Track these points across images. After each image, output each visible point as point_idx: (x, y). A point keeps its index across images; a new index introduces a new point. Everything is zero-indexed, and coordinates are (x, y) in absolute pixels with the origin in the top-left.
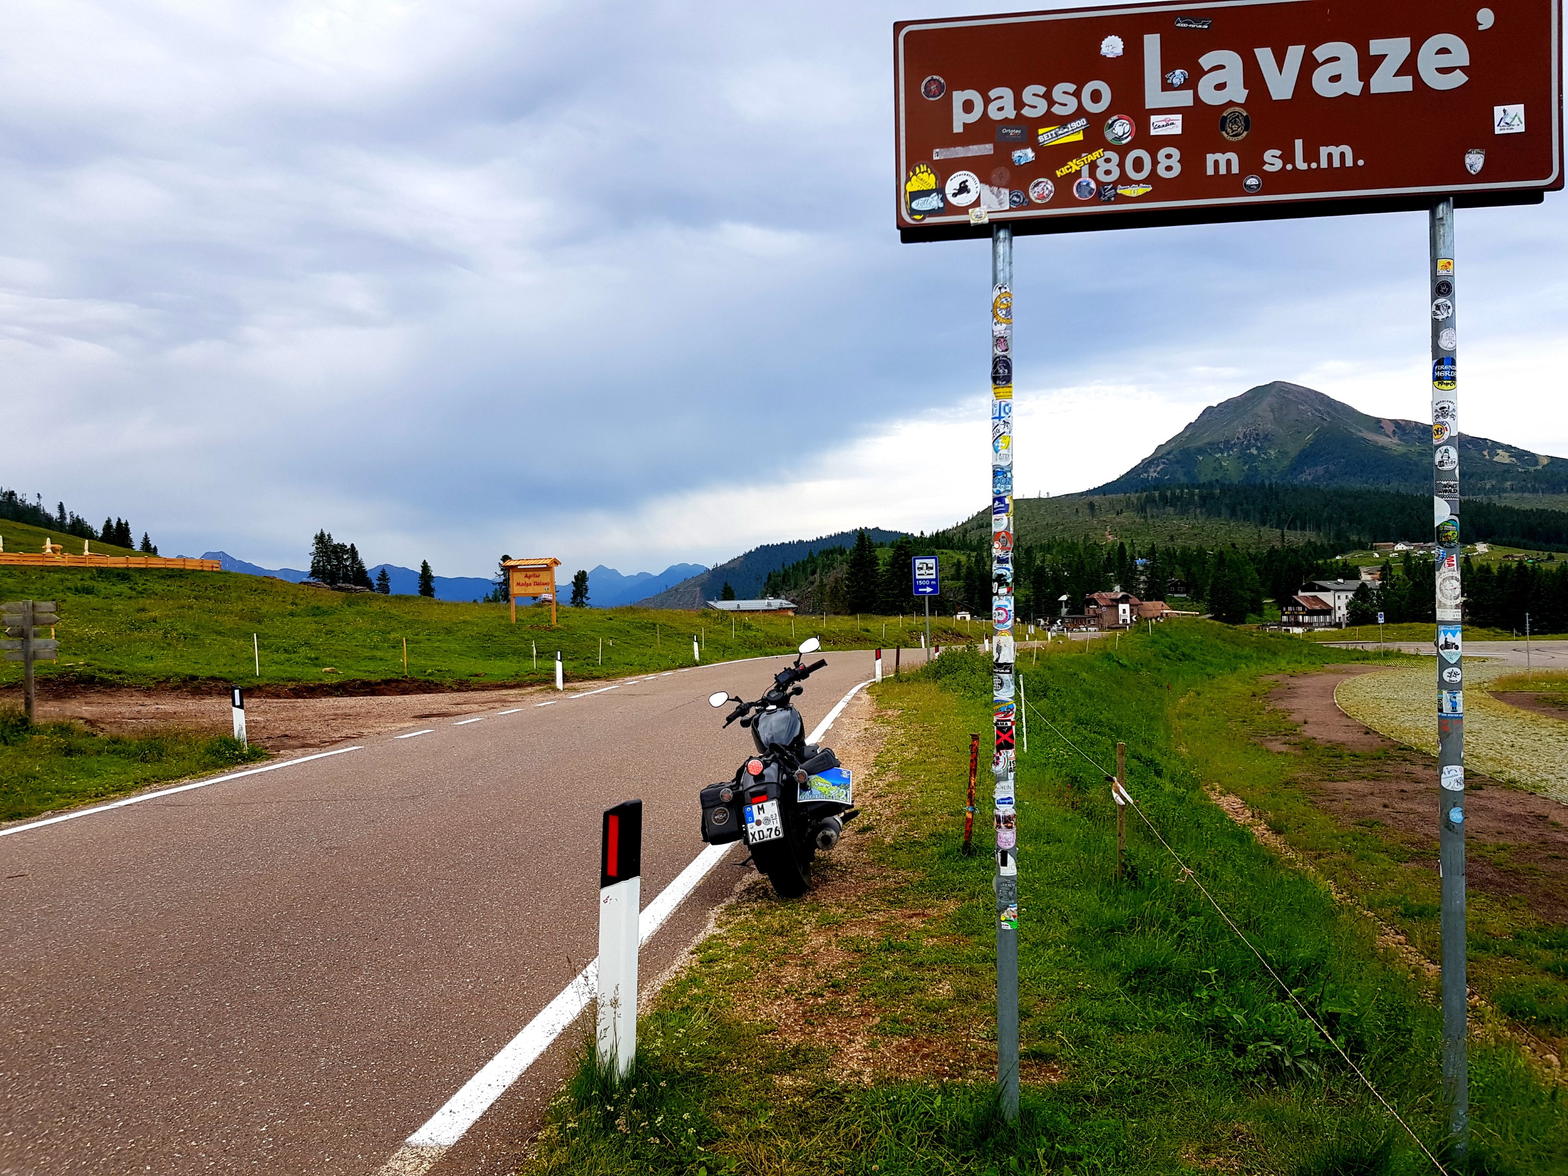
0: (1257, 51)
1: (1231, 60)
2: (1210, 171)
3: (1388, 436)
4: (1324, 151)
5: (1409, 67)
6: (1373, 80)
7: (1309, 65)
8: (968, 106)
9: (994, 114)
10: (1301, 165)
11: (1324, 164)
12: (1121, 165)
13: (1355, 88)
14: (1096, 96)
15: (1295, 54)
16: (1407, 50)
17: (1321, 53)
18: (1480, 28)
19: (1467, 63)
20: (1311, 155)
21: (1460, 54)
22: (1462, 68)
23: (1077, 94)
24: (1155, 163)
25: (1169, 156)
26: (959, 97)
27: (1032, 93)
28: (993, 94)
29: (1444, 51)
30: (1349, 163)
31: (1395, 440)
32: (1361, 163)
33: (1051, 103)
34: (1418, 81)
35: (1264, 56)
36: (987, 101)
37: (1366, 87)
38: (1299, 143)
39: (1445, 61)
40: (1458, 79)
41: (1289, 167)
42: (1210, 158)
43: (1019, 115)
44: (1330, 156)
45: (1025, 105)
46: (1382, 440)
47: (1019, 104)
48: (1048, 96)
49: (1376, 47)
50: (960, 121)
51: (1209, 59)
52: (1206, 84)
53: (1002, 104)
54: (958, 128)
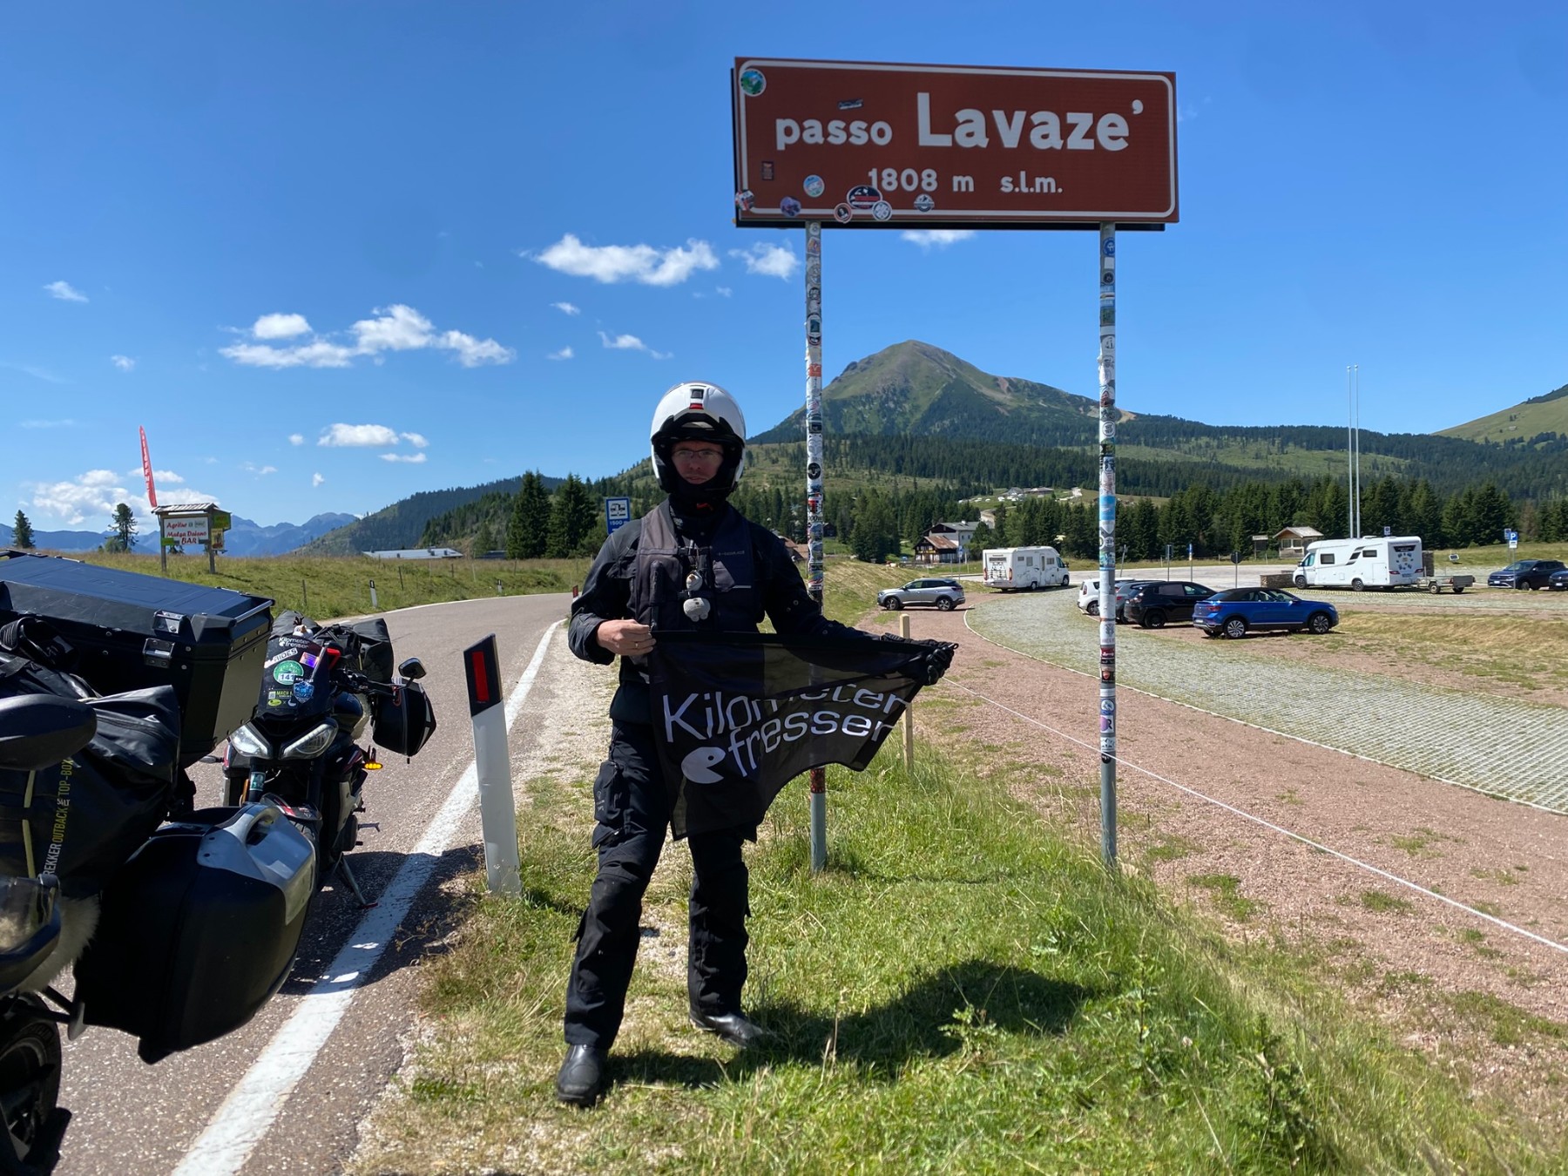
0: (994, 112)
1: (977, 117)
2: (956, 189)
3: (1003, 393)
4: (1038, 181)
5: (1091, 134)
6: (1069, 140)
7: (1028, 126)
8: (788, 132)
9: (808, 140)
10: (1025, 190)
11: (1038, 190)
12: (898, 179)
13: (1058, 145)
14: (881, 133)
15: (1019, 116)
16: (1091, 123)
17: (1037, 117)
18: (1135, 113)
19: (1127, 134)
20: (1030, 183)
21: (1123, 129)
22: (1125, 138)
23: (868, 130)
24: (920, 180)
25: (929, 176)
26: (781, 124)
27: (835, 126)
28: (807, 124)
29: (1112, 125)
30: (1053, 190)
31: (1009, 397)
32: (1060, 190)
33: (849, 135)
34: (1097, 143)
35: (999, 116)
36: (802, 129)
37: (1065, 145)
38: (1023, 174)
39: (1114, 132)
40: (1121, 145)
41: (1017, 190)
42: (956, 179)
43: (826, 142)
44: (1042, 184)
45: (830, 134)
46: (998, 397)
47: (826, 134)
48: (846, 129)
49: (1072, 117)
50: (782, 142)
51: (961, 115)
52: (960, 132)
53: (813, 132)
54: (781, 147)
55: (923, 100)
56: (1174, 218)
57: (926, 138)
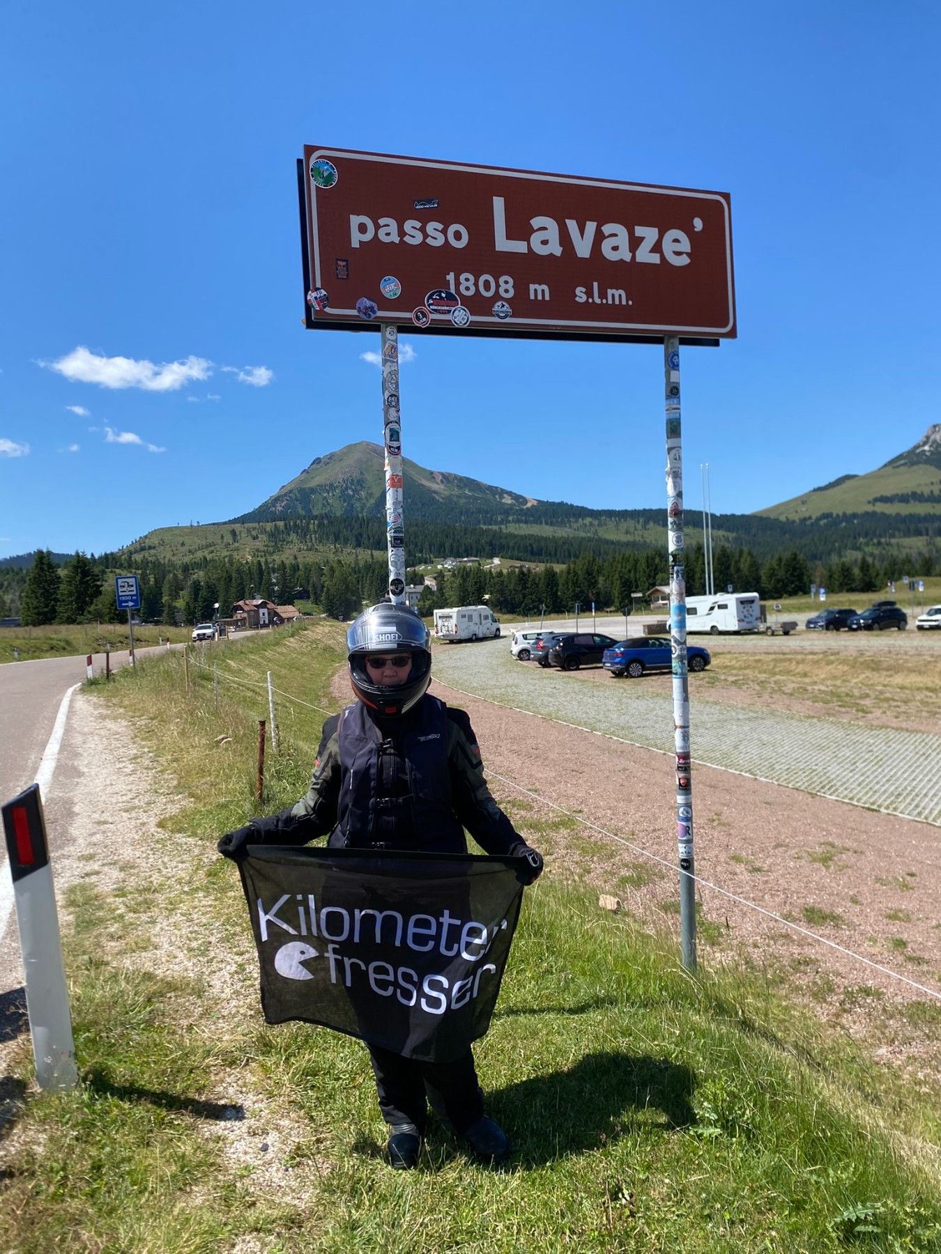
0: (567, 221)
1: (552, 225)
2: (532, 297)
4: (610, 292)
5: (657, 248)
6: (638, 253)
7: (599, 237)
8: (363, 228)
9: (383, 238)
10: (598, 301)
11: (610, 302)
12: (476, 284)
13: (627, 257)
14: (458, 236)
15: (591, 227)
16: (656, 237)
17: (608, 229)
18: (696, 230)
19: (689, 250)
20: (603, 295)
21: (685, 245)
22: (687, 253)
23: (444, 232)
24: (498, 286)
25: (506, 282)
26: (355, 220)
27: (411, 226)
28: (382, 221)
29: (676, 241)
30: (624, 302)
32: (630, 303)
33: (426, 236)
34: (663, 258)
35: (572, 225)
36: (377, 227)
37: (634, 257)
38: (595, 285)
39: (678, 247)
40: (684, 261)
41: (590, 300)
42: (532, 287)
43: (401, 240)
44: (613, 296)
45: (406, 234)
47: (402, 233)
48: (423, 230)
49: (639, 231)
50: (356, 239)
51: (537, 222)
52: (536, 239)
53: (389, 231)
54: (355, 244)
55: (499, 203)
56: (732, 334)
57: (503, 244)
